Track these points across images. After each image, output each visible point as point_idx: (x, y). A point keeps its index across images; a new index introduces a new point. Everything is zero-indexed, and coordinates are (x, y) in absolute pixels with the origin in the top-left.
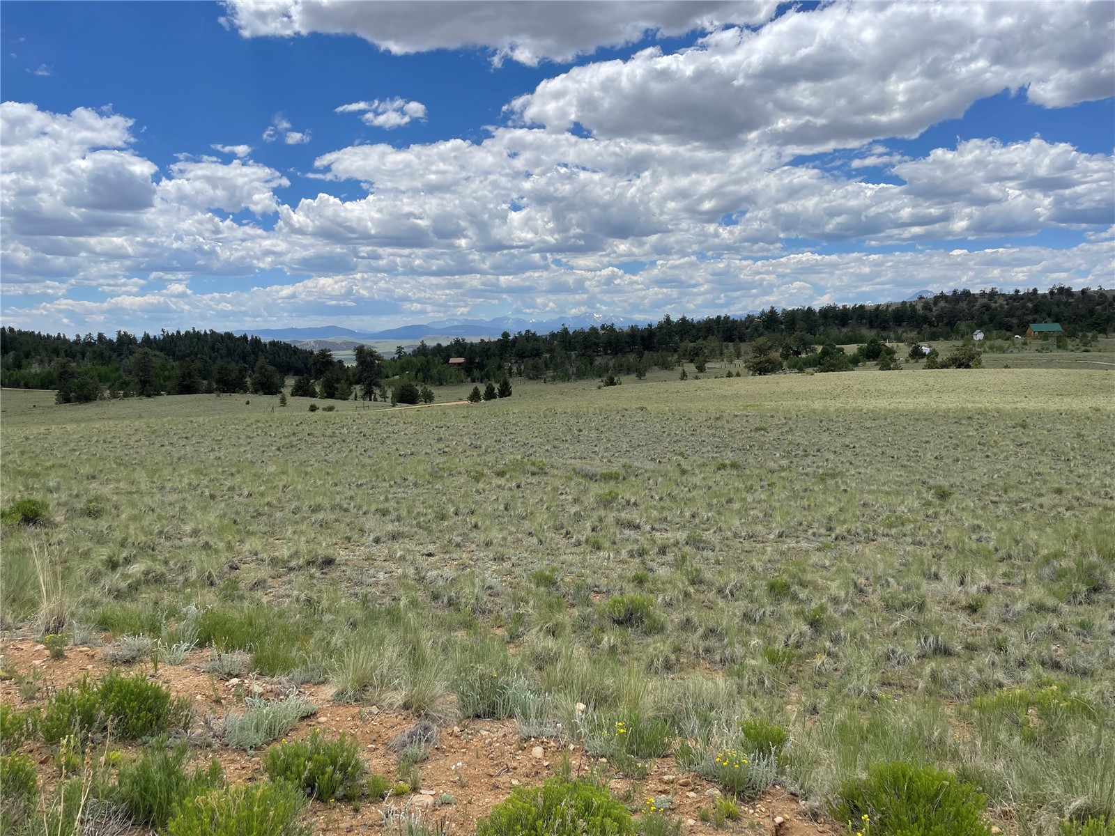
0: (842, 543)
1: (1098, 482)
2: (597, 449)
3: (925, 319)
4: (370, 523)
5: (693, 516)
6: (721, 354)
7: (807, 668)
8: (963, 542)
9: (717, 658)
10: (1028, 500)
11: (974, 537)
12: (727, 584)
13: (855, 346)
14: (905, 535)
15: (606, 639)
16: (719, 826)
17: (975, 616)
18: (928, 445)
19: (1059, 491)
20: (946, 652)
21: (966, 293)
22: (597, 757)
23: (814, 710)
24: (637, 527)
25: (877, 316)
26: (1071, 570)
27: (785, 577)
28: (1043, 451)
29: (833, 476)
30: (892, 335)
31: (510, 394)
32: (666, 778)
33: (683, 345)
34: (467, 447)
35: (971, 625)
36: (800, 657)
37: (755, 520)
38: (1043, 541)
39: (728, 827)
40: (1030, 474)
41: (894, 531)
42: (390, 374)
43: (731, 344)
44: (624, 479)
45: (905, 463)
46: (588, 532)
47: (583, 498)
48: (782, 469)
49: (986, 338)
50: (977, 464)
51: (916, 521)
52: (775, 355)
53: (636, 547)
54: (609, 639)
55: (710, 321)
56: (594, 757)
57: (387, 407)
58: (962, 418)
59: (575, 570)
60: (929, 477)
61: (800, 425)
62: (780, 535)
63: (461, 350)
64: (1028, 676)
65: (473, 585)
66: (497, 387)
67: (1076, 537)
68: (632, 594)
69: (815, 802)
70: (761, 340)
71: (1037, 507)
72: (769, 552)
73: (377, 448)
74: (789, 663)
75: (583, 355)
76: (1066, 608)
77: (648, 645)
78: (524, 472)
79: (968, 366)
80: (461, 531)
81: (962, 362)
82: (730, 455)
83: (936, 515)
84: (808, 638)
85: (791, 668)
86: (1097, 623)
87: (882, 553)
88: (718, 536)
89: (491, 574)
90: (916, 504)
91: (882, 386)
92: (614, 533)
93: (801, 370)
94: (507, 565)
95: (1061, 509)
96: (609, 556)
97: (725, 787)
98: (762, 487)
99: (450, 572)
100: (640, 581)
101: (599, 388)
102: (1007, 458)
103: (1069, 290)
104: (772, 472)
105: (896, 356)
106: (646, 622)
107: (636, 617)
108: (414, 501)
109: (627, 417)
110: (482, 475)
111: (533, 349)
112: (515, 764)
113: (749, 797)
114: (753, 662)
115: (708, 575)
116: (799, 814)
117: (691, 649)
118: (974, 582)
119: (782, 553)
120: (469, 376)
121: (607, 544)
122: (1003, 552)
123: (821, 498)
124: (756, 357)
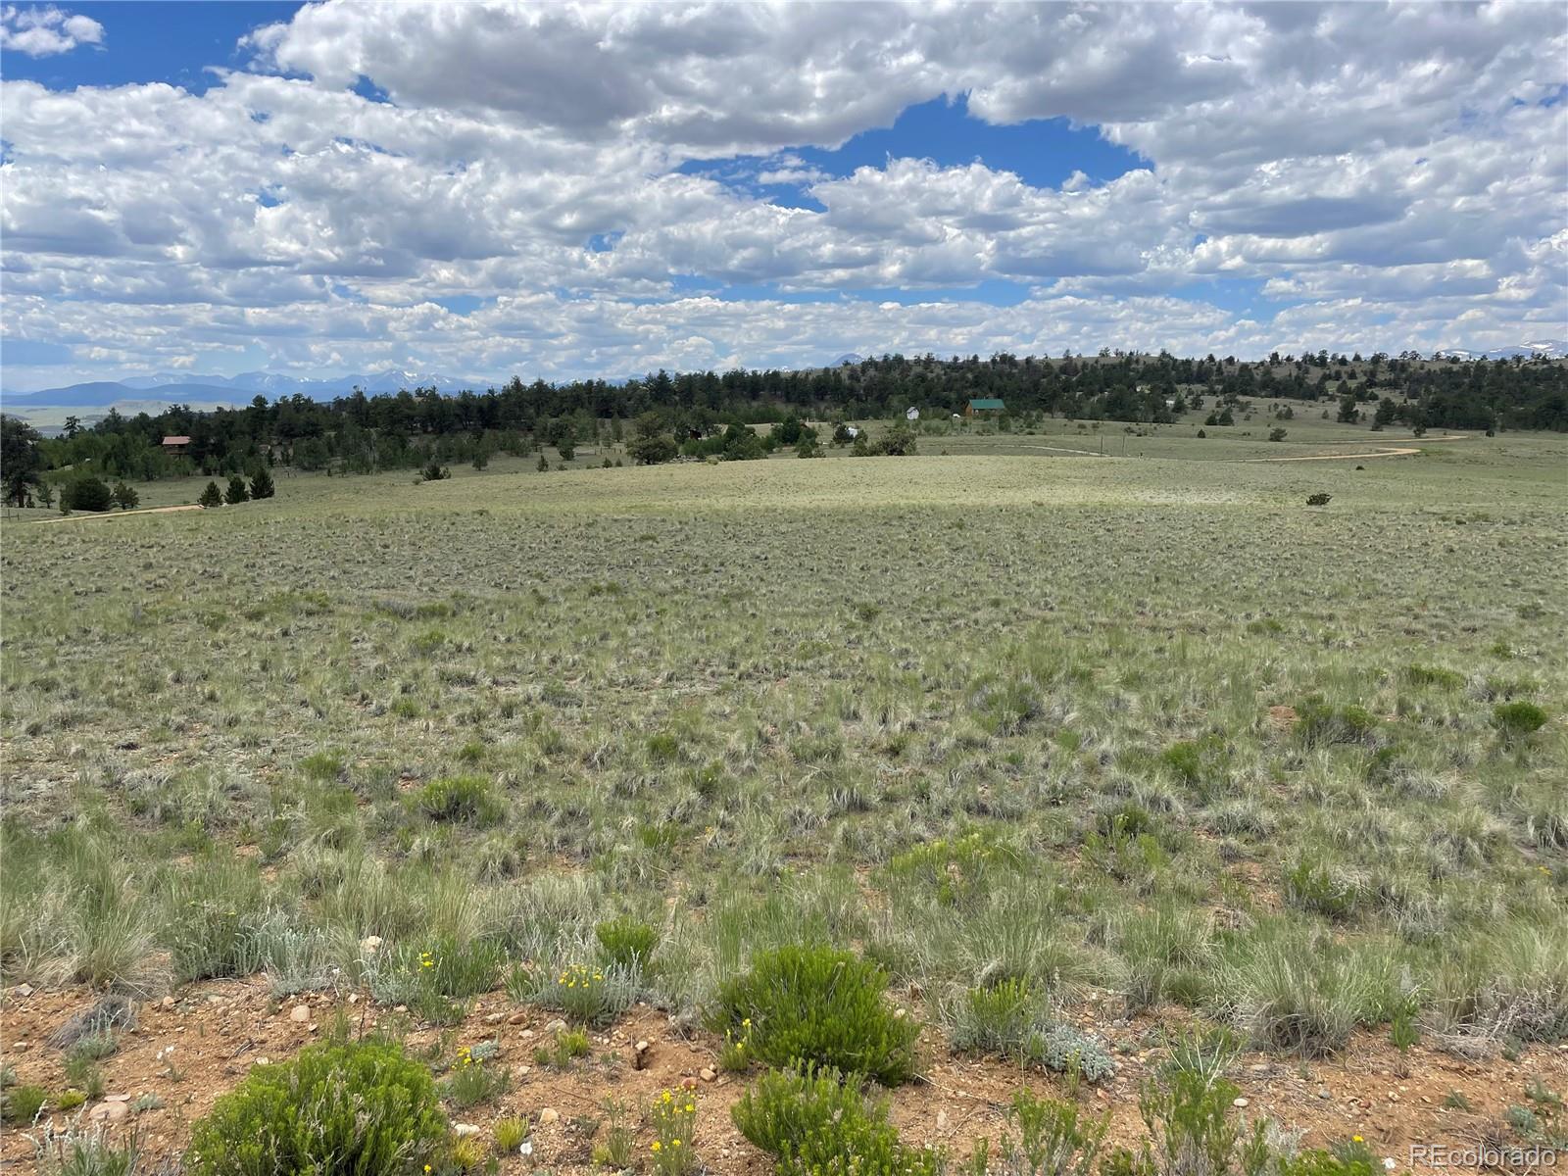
0: (747, 683)
1: (1038, 591)
2: (412, 573)
3: (852, 392)
4: (23, 703)
5: (554, 661)
6: (595, 435)
7: (695, 847)
8: (888, 670)
9: (579, 849)
10: (962, 615)
11: (901, 664)
12: (595, 749)
13: (768, 426)
14: (822, 667)
15: (418, 841)
16: (563, 1067)
17: (896, 760)
18: (852, 553)
19: (996, 603)
20: (860, 807)
21: (899, 359)
22: (391, 1006)
23: (702, 899)
24: (472, 682)
25: (795, 386)
26: (1002, 696)
27: (673, 733)
28: (981, 555)
29: (739, 597)
30: (813, 412)
31: (271, 494)
32: (491, 1018)
33: (540, 420)
34: (196, 577)
35: (892, 772)
36: (686, 834)
37: (639, 661)
38: (976, 664)
39: (574, 1067)
40: (966, 584)
41: (810, 662)
42: (55, 462)
43: (608, 421)
44: (454, 614)
45: (827, 576)
46: (397, 693)
47: (389, 646)
48: (676, 590)
49: (921, 417)
50: (907, 575)
51: (836, 648)
52: (668, 437)
53: (468, 710)
54: (423, 841)
55: (577, 387)
56: (386, 1006)
57: (51, 517)
58: (892, 517)
59: (374, 750)
60: (856, 593)
61: (699, 531)
62: (670, 679)
63: (183, 424)
64: (952, 825)
65: (205, 786)
66: (248, 484)
67: (1010, 656)
68: (459, 774)
69: (687, 1016)
70: (647, 416)
71: (971, 623)
72: (654, 702)
73: (35, 584)
74: (672, 843)
75: (389, 434)
76: (996, 742)
77: (480, 844)
78: (295, 612)
79: (901, 453)
80: (186, 706)
81: (895, 447)
82: (607, 574)
83: (860, 639)
84: (697, 809)
85: (674, 850)
86: (1029, 754)
87: (794, 692)
88: (587, 687)
89: (237, 767)
90: (837, 628)
91: (800, 478)
92: (438, 693)
93: (701, 458)
94: (264, 752)
95: (998, 625)
96: (428, 726)
97: (571, 1016)
98: (648, 616)
99: (165, 770)
100: (472, 756)
101: (417, 483)
102: (941, 566)
103: (1012, 358)
104: (662, 595)
105: (818, 440)
106: (479, 811)
107: (465, 807)
108: (102, 664)
109: (459, 524)
110: (223, 618)
111: (308, 424)
112: (263, 1036)
113: (604, 1023)
114: (625, 848)
115: (570, 739)
116: (667, 1033)
117: (543, 840)
118: (897, 719)
119: (670, 702)
120: (199, 465)
121: (424, 709)
122: (931, 681)
123: (722, 626)
124: (642, 439)
